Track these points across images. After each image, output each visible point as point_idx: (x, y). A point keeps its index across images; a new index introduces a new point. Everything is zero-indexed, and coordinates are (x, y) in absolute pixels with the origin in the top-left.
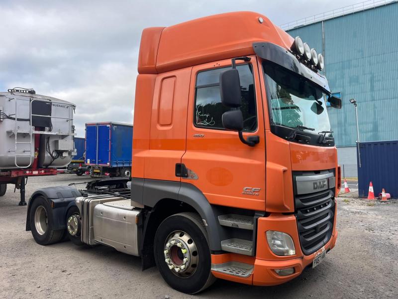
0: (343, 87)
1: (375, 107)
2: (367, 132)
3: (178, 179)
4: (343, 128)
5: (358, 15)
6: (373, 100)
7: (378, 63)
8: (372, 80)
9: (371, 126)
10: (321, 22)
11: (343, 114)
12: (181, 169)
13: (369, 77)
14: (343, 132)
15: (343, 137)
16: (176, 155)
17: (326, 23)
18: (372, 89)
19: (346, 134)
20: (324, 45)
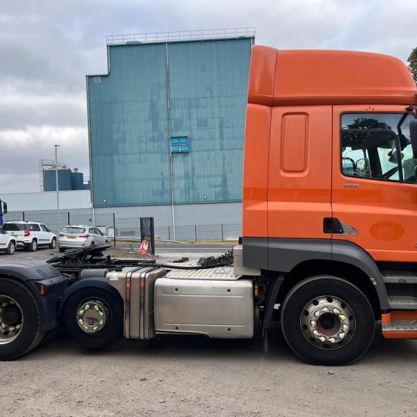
0: (191, 130)
1: (224, 158)
2: (216, 186)
3: (328, 236)
4: (191, 181)
5: (207, 44)
6: (222, 149)
7: (227, 106)
8: (221, 126)
9: (219, 180)
10: (164, 43)
11: (190, 163)
12: (331, 225)
13: (217, 121)
14: (191, 186)
15: (191, 191)
16: (324, 208)
17: (170, 46)
18: (221, 136)
19: (194, 188)
20: (168, 73)
